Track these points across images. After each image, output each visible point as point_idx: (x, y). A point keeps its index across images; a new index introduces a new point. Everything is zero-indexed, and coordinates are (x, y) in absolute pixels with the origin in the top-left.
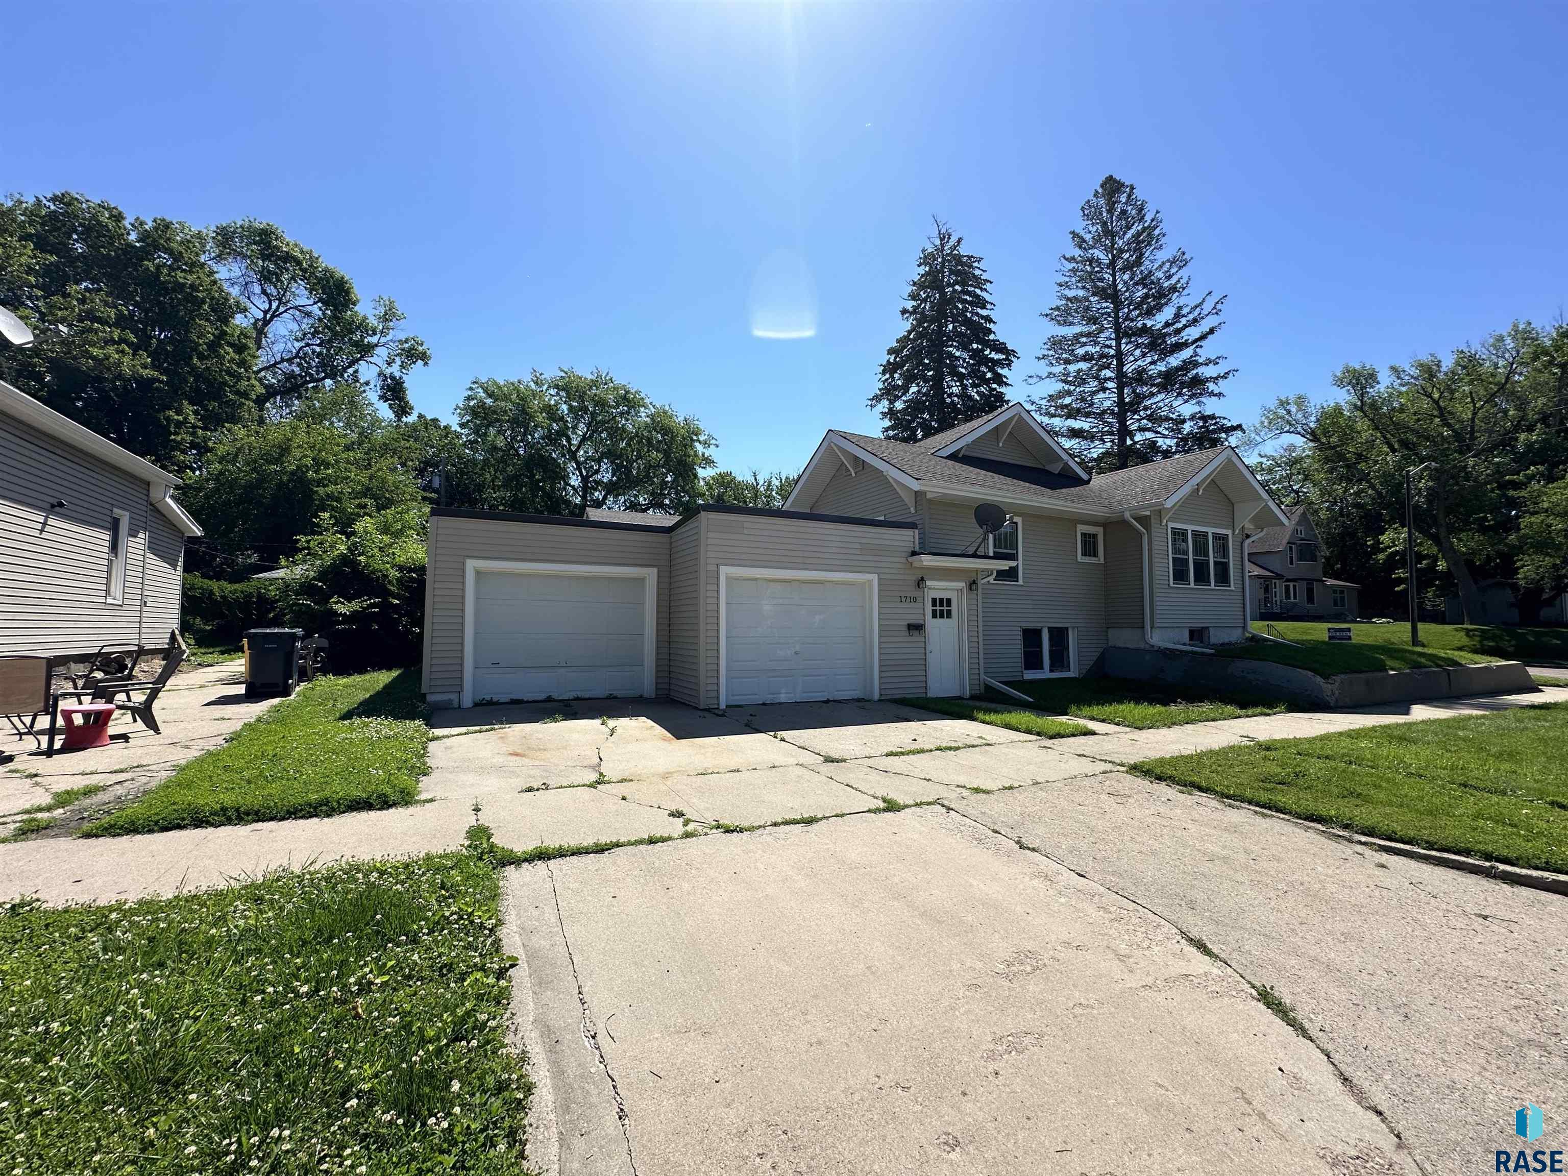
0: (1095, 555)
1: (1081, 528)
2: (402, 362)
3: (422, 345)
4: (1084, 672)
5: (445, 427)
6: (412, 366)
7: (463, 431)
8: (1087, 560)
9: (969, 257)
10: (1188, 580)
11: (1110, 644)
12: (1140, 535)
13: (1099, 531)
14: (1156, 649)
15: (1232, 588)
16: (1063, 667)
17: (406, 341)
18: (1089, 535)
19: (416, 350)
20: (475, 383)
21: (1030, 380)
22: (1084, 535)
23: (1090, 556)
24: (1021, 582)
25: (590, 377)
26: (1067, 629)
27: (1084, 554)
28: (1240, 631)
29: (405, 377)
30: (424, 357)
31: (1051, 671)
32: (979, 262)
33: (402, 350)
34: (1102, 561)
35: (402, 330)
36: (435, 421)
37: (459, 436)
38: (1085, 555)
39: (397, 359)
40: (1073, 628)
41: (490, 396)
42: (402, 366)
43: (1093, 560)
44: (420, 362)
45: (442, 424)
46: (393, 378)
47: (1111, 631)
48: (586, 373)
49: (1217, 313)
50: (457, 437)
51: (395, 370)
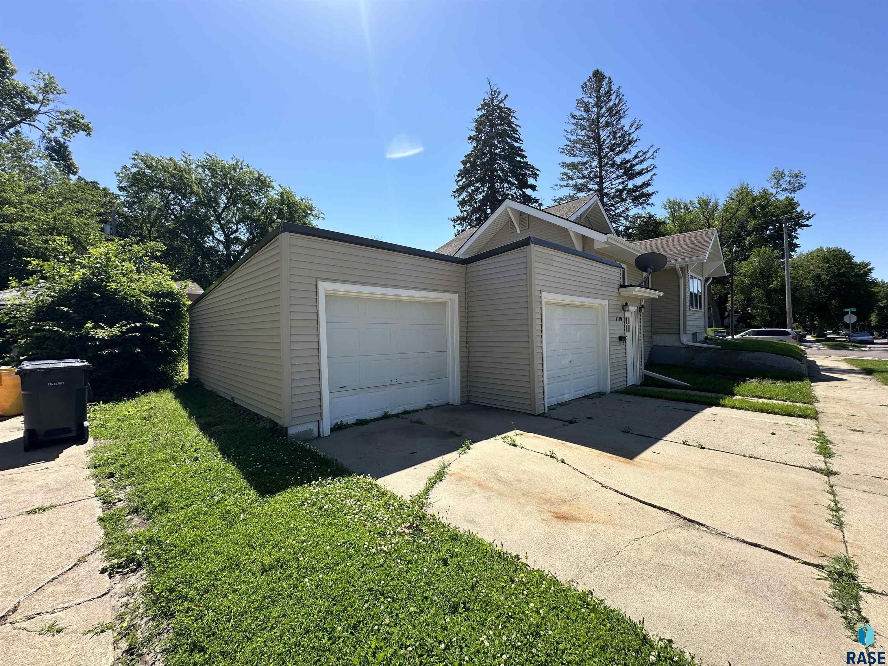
2: (64, 130)
3: (83, 118)
5: (105, 189)
6: (75, 134)
7: (122, 193)
9: (509, 109)
10: (693, 305)
11: (654, 344)
12: (678, 278)
15: (703, 310)
17: (67, 113)
19: (78, 121)
20: (136, 155)
21: (555, 187)
25: (231, 162)
28: (703, 334)
29: (68, 143)
30: (86, 129)
32: (514, 113)
33: (64, 120)
35: (63, 103)
36: (94, 184)
37: (117, 197)
39: (59, 127)
41: (150, 167)
42: (64, 134)
44: (82, 133)
45: (101, 187)
46: (57, 142)
48: (227, 160)
49: (653, 158)
50: (116, 198)
51: (57, 134)
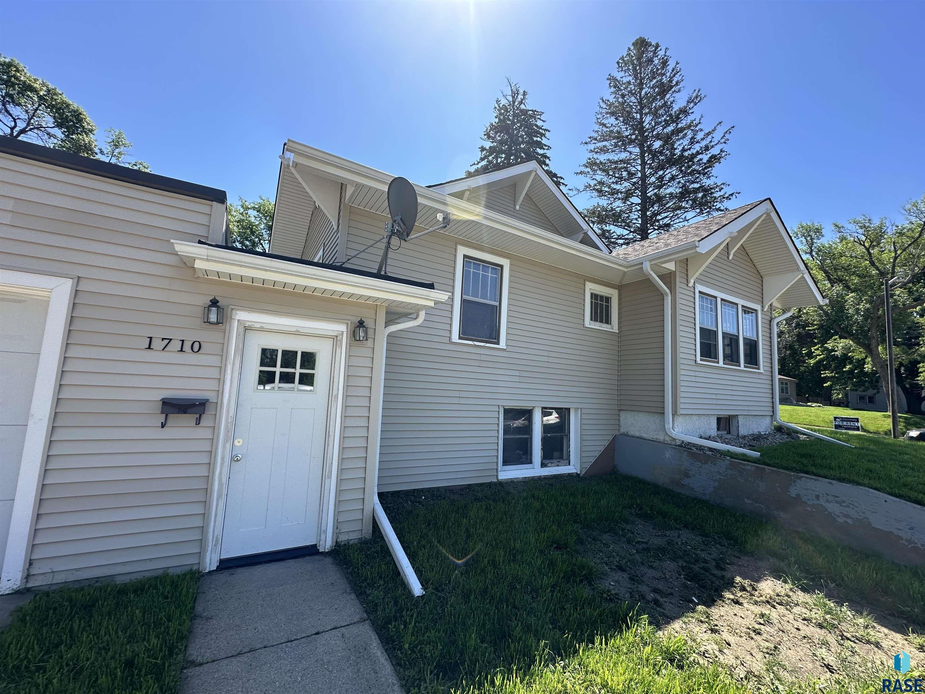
0: (608, 321)
1: (591, 287)
4: (588, 466)
8: (597, 326)
9: (533, 111)
10: (716, 357)
11: (622, 430)
12: (661, 296)
13: (614, 294)
14: (678, 443)
15: (762, 370)
16: (561, 457)
18: (602, 297)
22: (594, 296)
23: (601, 321)
24: (503, 344)
26: (568, 410)
27: (595, 317)
28: (767, 421)
31: (543, 465)
32: (540, 115)
34: (616, 330)
38: (596, 320)
40: (576, 409)
43: (604, 327)
47: (623, 415)
49: (725, 143)
